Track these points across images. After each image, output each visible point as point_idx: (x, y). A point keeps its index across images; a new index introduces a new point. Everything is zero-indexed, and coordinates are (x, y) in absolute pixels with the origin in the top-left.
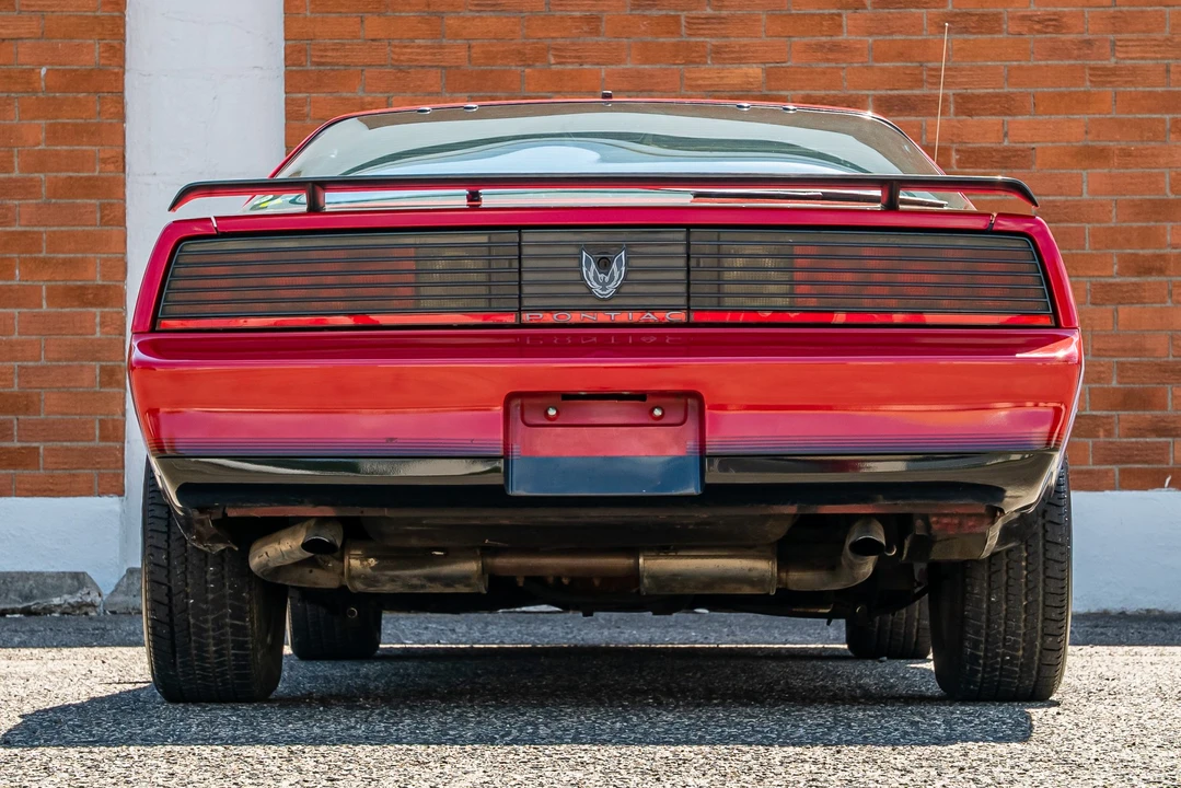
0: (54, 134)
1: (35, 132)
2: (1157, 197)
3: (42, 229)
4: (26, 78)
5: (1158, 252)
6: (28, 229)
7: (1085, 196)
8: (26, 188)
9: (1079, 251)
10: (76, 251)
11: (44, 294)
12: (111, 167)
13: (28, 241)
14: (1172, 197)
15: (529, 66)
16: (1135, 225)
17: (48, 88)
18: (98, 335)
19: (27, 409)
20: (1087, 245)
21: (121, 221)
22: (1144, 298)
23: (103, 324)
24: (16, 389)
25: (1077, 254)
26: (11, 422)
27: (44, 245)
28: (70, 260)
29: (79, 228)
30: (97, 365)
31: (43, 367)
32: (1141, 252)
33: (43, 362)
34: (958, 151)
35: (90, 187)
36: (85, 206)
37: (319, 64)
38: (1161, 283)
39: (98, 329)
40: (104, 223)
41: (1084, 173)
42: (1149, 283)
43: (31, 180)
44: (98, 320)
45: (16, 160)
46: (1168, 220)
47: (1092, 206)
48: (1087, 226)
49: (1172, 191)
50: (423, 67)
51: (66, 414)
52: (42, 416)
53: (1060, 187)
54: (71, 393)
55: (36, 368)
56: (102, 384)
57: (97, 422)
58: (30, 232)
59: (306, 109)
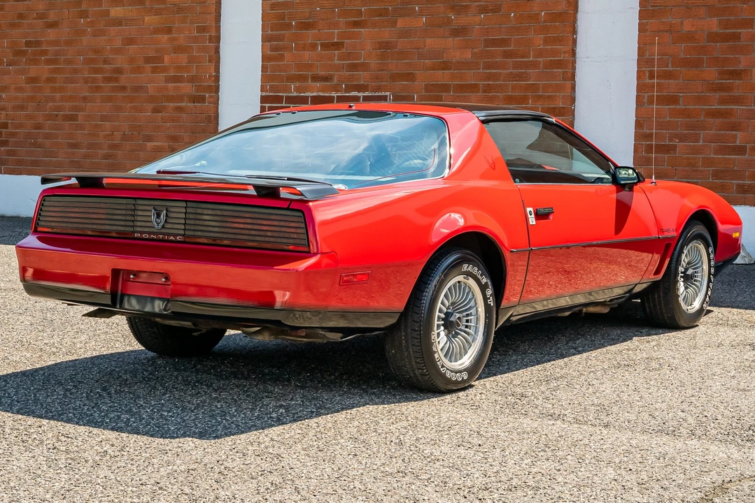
0: (546, 41)
1: (539, 40)
3: (540, 82)
4: (536, 17)
8: (534, 65)
10: (553, 92)
12: (567, 55)
13: (534, 88)
15: (746, 4)
17: (545, 21)
21: (573, 79)
27: (541, 89)
28: (550, 96)
29: (554, 82)
35: (559, 64)
36: (556, 72)
37: (653, 6)
43: (537, 61)
45: (531, 53)
50: (698, 6)
58: (535, 84)
59: (647, 27)
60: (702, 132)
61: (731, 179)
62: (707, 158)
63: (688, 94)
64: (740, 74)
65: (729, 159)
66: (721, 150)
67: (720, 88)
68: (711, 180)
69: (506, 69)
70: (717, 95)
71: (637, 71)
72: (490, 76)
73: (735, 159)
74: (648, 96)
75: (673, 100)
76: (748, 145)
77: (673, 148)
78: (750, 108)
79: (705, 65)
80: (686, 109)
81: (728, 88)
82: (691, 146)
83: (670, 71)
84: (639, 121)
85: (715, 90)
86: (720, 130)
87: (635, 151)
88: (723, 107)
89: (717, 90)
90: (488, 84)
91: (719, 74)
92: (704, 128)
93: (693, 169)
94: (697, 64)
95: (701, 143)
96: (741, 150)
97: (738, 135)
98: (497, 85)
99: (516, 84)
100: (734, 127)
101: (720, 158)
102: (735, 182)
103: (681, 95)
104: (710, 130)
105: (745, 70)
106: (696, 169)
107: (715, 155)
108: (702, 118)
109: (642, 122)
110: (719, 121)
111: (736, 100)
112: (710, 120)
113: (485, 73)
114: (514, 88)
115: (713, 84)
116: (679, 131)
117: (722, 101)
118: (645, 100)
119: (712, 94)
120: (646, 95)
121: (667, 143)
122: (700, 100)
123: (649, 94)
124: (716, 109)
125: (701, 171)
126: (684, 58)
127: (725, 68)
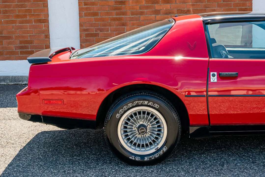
3: (32, 8)
5: (246, 7)
6: (29, 8)
10: (39, 13)
11: (33, 21)
13: (30, 11)
16: (241, 2)
18: (44, 29)
19: (31, 43)
21: (47, 6)
23: (45, 26)
24: (29, 39)
25: (230, 8)
26: (29, 45)
27: (33, 11)
28: (38, 14)
29: (39, 8)
30: (44, 34)
31: (34, 35)
32: (242, 7)
33: (34, 34)
36: (40, 4)
39: (44, 27)
40: (44, 7)
44: (44, 26)
46: (247, 1)
51: (38, 44)
52: (34, 44)
54: (39, 40)
55: (32, 35)
56: (45, 38)
57: (45, 45)
58: (30, 9)
63: (102, 11)
64: (124, 2)
67: (116, 9)
69: (14, 3)
70: (115, 12)
71: (79, 2)
72: (6, 6)
74: (84, 13)
75: (96, 14)
78: (129, 16)
81: (120, 9)
82: (105, 33)
83: (93, 2)
86: (117, 26)
87: (81, 36)
88: (118, 16)
89: (115, 9)
90: (6, 10)
92: (110, 26)
95: (110, 32)
97: (125, 28)
98: (10, 10)
99: (20, 9)
103: (99, 12)
104: (113, 26)
108: (109, 21)
109: (82, 24)
110: (117, 22)
112: (113, 22)
113: (3, 5)
114: (19, 11)
116: (99, 27)
117: (117, 14)
118: (83, 14)
119: (113, 11)
120: (83, 12)
121: (95, 32)
122: (107, 14)
124: (115, 17)
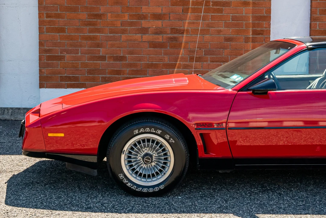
2: (262, 15)
7: (244, 14)
9: (242, 29)
14: (266, 15)
20: (244, 27)
22: (258, 41)
34: (212, 2)
38: (262, 37)
41: (244, 8)
42: (259, 37)
47: (245, 17)
48: (244, 22)
49: (266, 14)
53: (238, 12)
60: (80, 48)
61: (98, 74)
62: (83, 63)
65: (97, 63)
66: (92, 58)
68: (86, 75)
73: (100, 63)
76: (107, 55)
77: (63, 57)
79: (80, 11)
80: (70, 35)
84: (41, 42)
85: (86, 25)
91: (88, 16)
93: (76, 69)
94: (75, 10)
96: (103, 58)
100: (98, 45)
101: (91, 63)
102: (101, 76)
105: (103, 14)
106: (78, 69)
107: (88, 61)
111: (98, 31)
115: (85, 21)
123: (47, 26)
125: (81, 70)
126: (67, 7)
127: (92, 13)
